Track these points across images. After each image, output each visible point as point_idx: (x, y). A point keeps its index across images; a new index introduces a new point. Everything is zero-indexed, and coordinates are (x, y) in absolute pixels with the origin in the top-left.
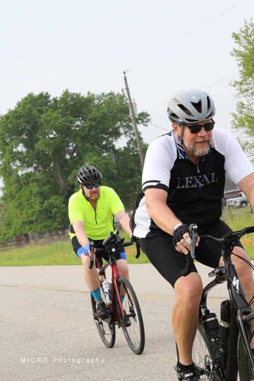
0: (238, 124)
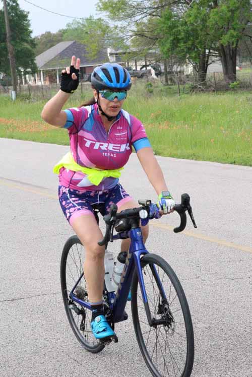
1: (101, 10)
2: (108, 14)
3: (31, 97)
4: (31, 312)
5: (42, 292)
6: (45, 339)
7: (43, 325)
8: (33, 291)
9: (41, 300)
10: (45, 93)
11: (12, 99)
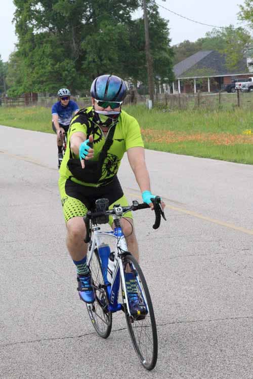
0: (243, 16)
1: (242, 19)
2: (250, 22)
3: (168, 106)
4: (164, 342)
5: (177, 319)
6: (180, 374)
7: (178, 358)
8: (168, 317)
9: (176, 328)
10: (181, 103)
11: (148, 108)
